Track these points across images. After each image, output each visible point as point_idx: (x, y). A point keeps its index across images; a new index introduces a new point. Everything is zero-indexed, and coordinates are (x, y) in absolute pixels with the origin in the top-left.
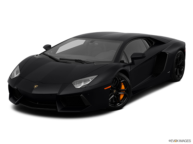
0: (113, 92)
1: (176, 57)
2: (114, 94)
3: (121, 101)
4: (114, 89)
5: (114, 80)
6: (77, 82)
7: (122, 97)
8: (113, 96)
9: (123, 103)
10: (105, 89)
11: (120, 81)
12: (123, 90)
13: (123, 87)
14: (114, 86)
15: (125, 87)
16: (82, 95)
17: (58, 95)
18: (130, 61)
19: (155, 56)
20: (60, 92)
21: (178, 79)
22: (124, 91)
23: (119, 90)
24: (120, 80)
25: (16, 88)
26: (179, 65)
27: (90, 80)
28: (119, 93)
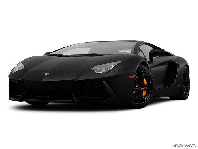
0: (135, 86)
2: (136, 89)
3: (144, 98)
4: (136, 83)
6: (97, 68)
7: (144, 93)
9: (147, 101)
10: (130, 77)
11: (142, 75)
12: (145, 86)
13: (145, 83)
16: (104, 81)
18: (148, 60)
19: (167, 64)
21: (186, 97)
23: (141, 85)
25: (21, 80)
27: (112, 66)
28: (142, 89)
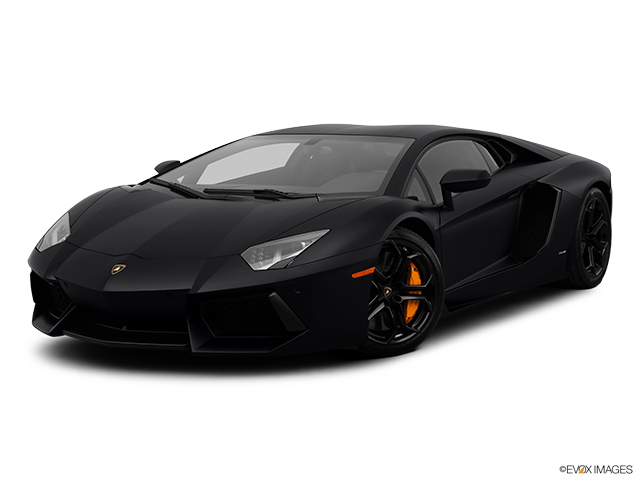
0: (381, 292)
1: (583, 207)
2: (384, 301)
3: (410, 324)
4: (385, 283)
5: (387, 254)
6: (258, 251)
7: (411, 311)
8: (382, 307)
9: (418, 333)
10: (354, 276)
11: (405, 258)
12: (416, 289)
13: (415, 279)
14: (387, 274)
15: (422, 277)
16: (274, 294)
17: (191, 292)
18: (439, 200)
19: (519, 196)
20: (199, 283)
21: (592, 280)
22: (420, 293)
23: (401, 287)
24: (405, 254)
25: (54, 279)
26: (592, 236)
27: (303, 244)
28: (404, 298)
